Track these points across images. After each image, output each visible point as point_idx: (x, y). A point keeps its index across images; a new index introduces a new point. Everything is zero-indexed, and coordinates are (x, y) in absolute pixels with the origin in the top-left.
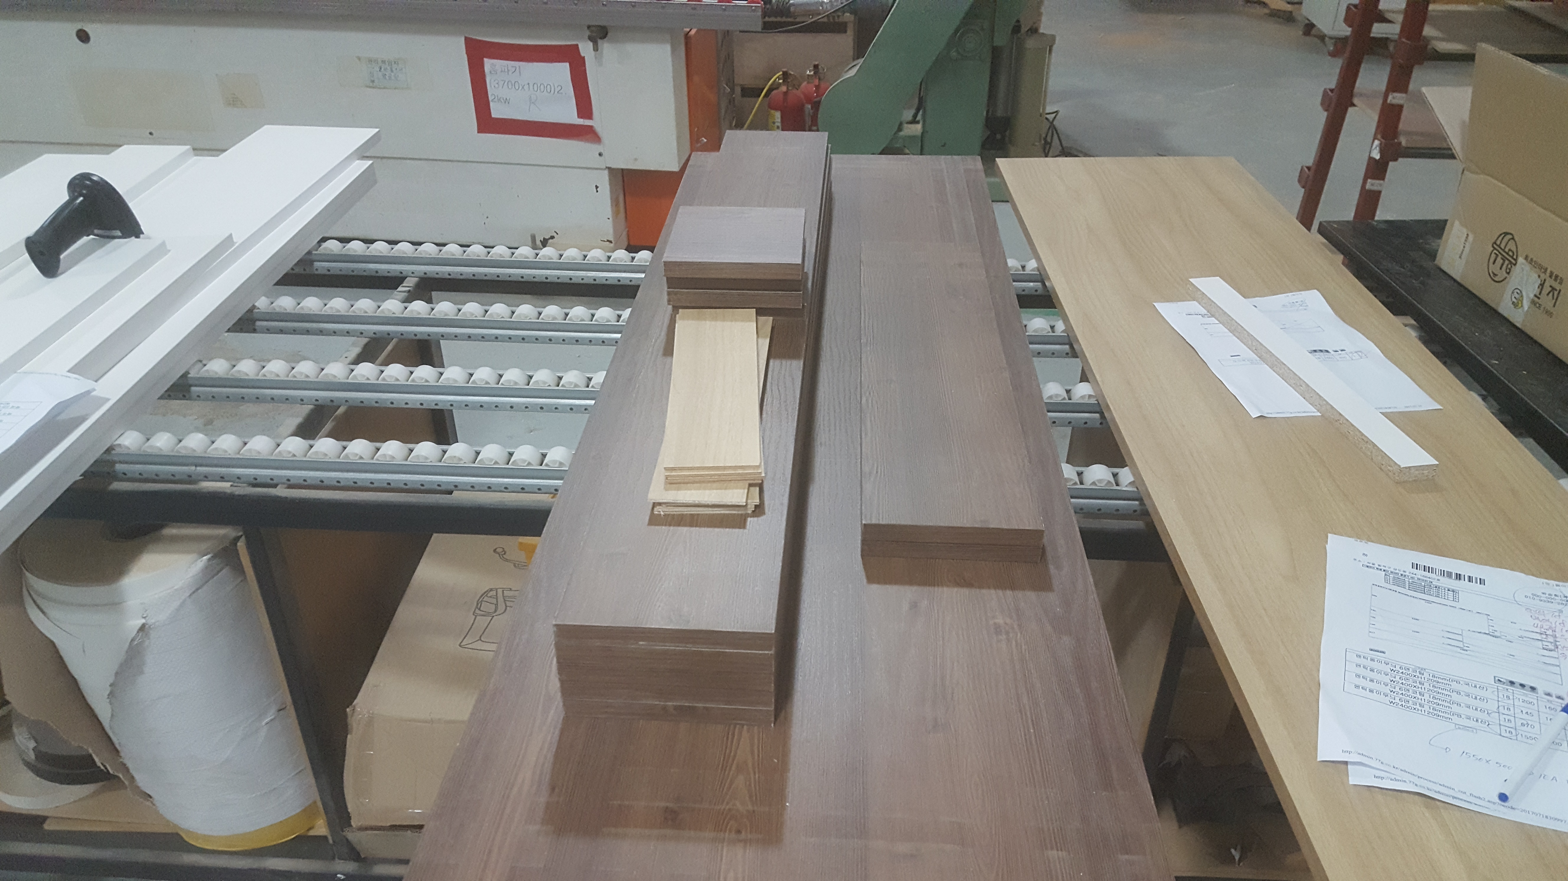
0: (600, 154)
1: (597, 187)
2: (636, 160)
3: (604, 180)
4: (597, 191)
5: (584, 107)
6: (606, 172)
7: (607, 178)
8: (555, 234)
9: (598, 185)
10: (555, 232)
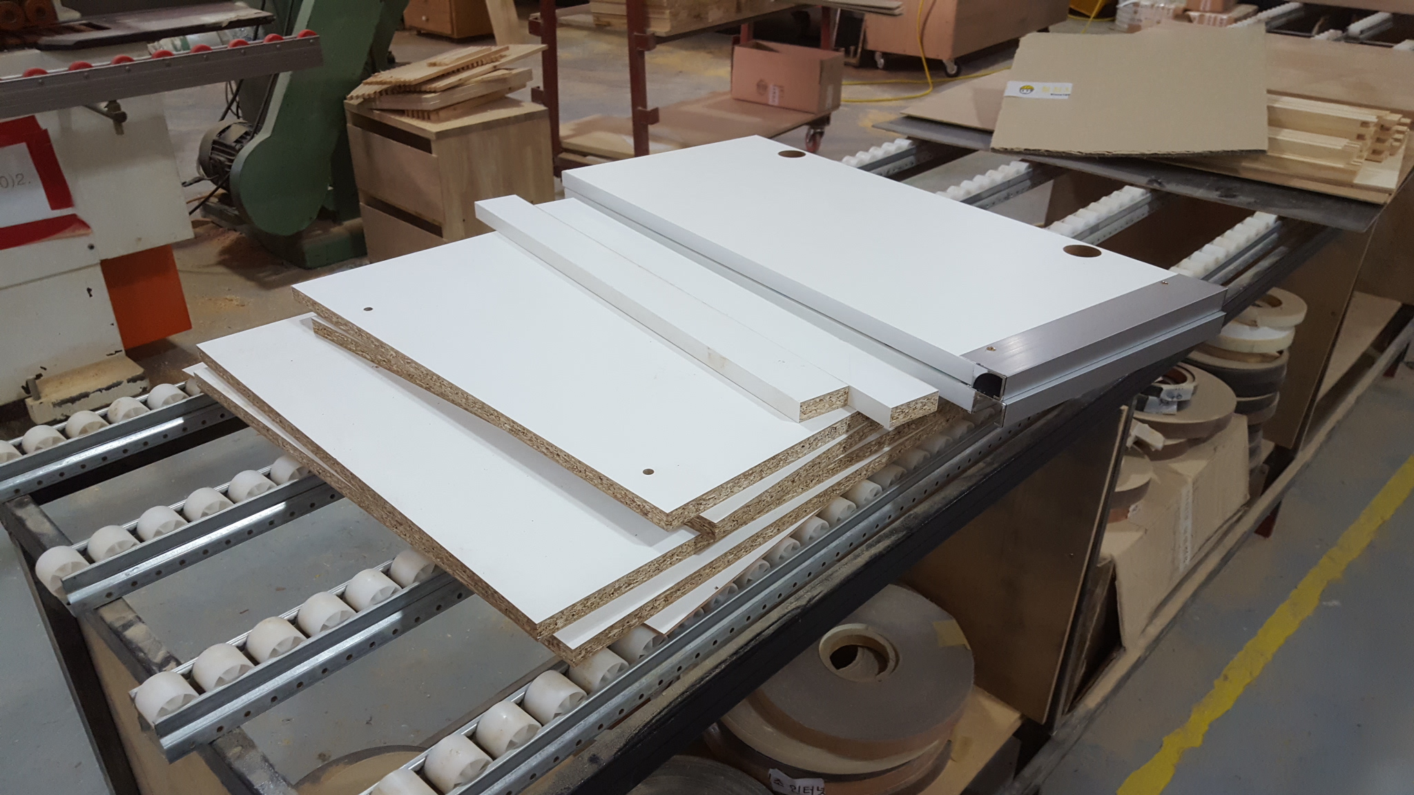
0: (90, 247)
1: (89, 290)
2: (140, 239)
3: (97, 280)
4: (91, 296)
5: (58, 193)
6: (98, 270)
7: (101, 275)
8: (42, 372)
9: (90, 287)
10: (42, 368)
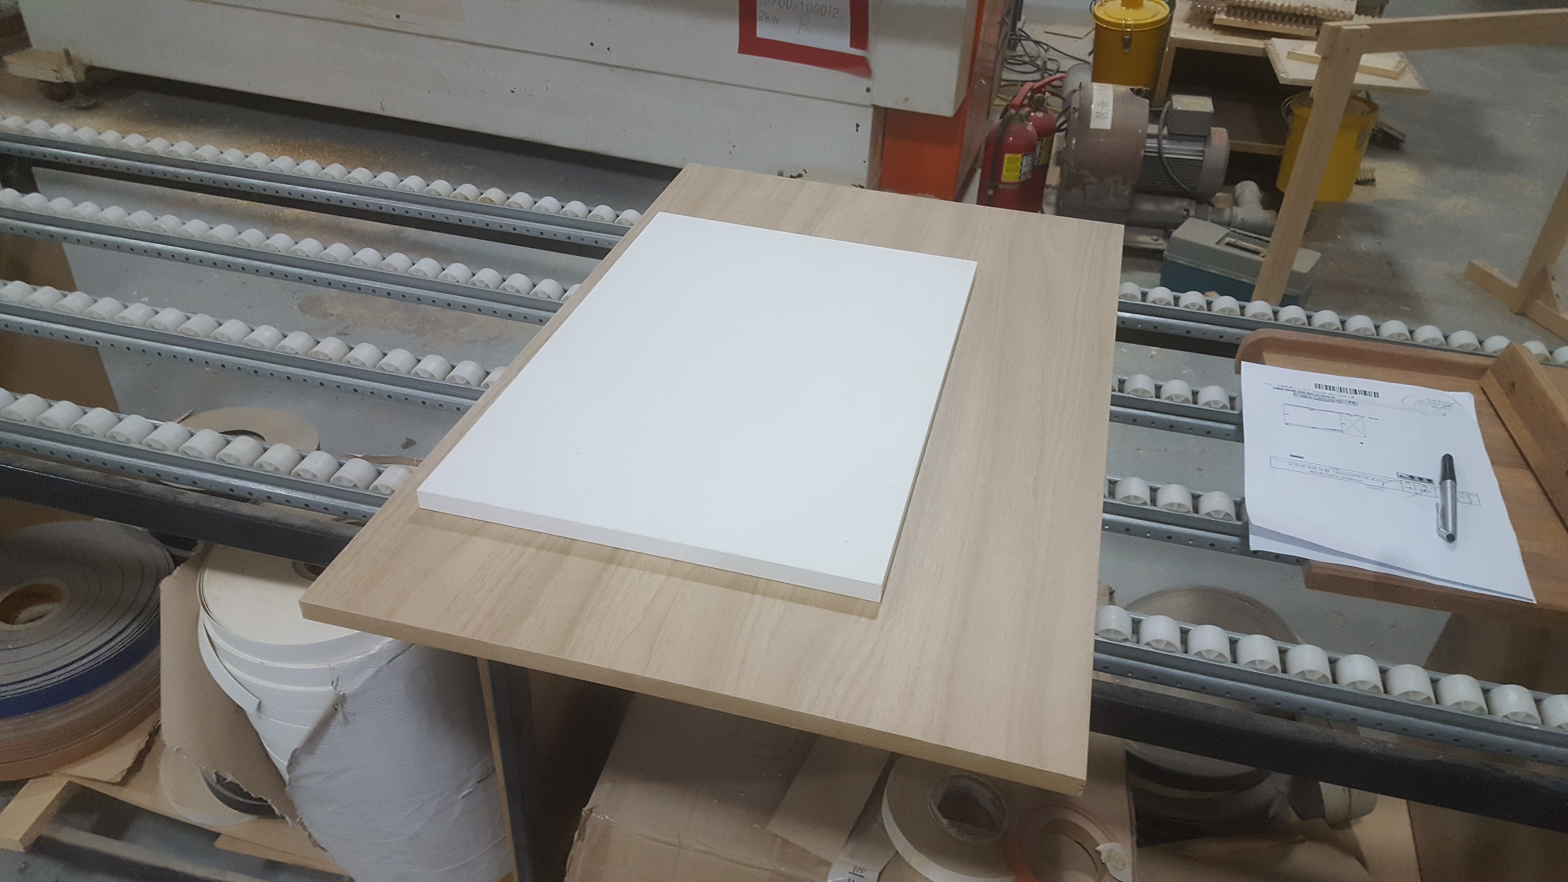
0: (868, 90)
1: (858, 126)
2: (907, 100)
3: (866, 118)
4: (857, 131)
5: (860, 37)
6: (870, 111)
7: (870, 117)
8: (803, 173)
9: (859, 124)
10: (804, 170)
